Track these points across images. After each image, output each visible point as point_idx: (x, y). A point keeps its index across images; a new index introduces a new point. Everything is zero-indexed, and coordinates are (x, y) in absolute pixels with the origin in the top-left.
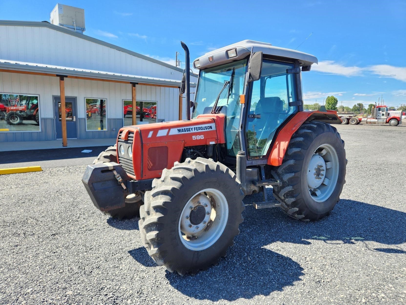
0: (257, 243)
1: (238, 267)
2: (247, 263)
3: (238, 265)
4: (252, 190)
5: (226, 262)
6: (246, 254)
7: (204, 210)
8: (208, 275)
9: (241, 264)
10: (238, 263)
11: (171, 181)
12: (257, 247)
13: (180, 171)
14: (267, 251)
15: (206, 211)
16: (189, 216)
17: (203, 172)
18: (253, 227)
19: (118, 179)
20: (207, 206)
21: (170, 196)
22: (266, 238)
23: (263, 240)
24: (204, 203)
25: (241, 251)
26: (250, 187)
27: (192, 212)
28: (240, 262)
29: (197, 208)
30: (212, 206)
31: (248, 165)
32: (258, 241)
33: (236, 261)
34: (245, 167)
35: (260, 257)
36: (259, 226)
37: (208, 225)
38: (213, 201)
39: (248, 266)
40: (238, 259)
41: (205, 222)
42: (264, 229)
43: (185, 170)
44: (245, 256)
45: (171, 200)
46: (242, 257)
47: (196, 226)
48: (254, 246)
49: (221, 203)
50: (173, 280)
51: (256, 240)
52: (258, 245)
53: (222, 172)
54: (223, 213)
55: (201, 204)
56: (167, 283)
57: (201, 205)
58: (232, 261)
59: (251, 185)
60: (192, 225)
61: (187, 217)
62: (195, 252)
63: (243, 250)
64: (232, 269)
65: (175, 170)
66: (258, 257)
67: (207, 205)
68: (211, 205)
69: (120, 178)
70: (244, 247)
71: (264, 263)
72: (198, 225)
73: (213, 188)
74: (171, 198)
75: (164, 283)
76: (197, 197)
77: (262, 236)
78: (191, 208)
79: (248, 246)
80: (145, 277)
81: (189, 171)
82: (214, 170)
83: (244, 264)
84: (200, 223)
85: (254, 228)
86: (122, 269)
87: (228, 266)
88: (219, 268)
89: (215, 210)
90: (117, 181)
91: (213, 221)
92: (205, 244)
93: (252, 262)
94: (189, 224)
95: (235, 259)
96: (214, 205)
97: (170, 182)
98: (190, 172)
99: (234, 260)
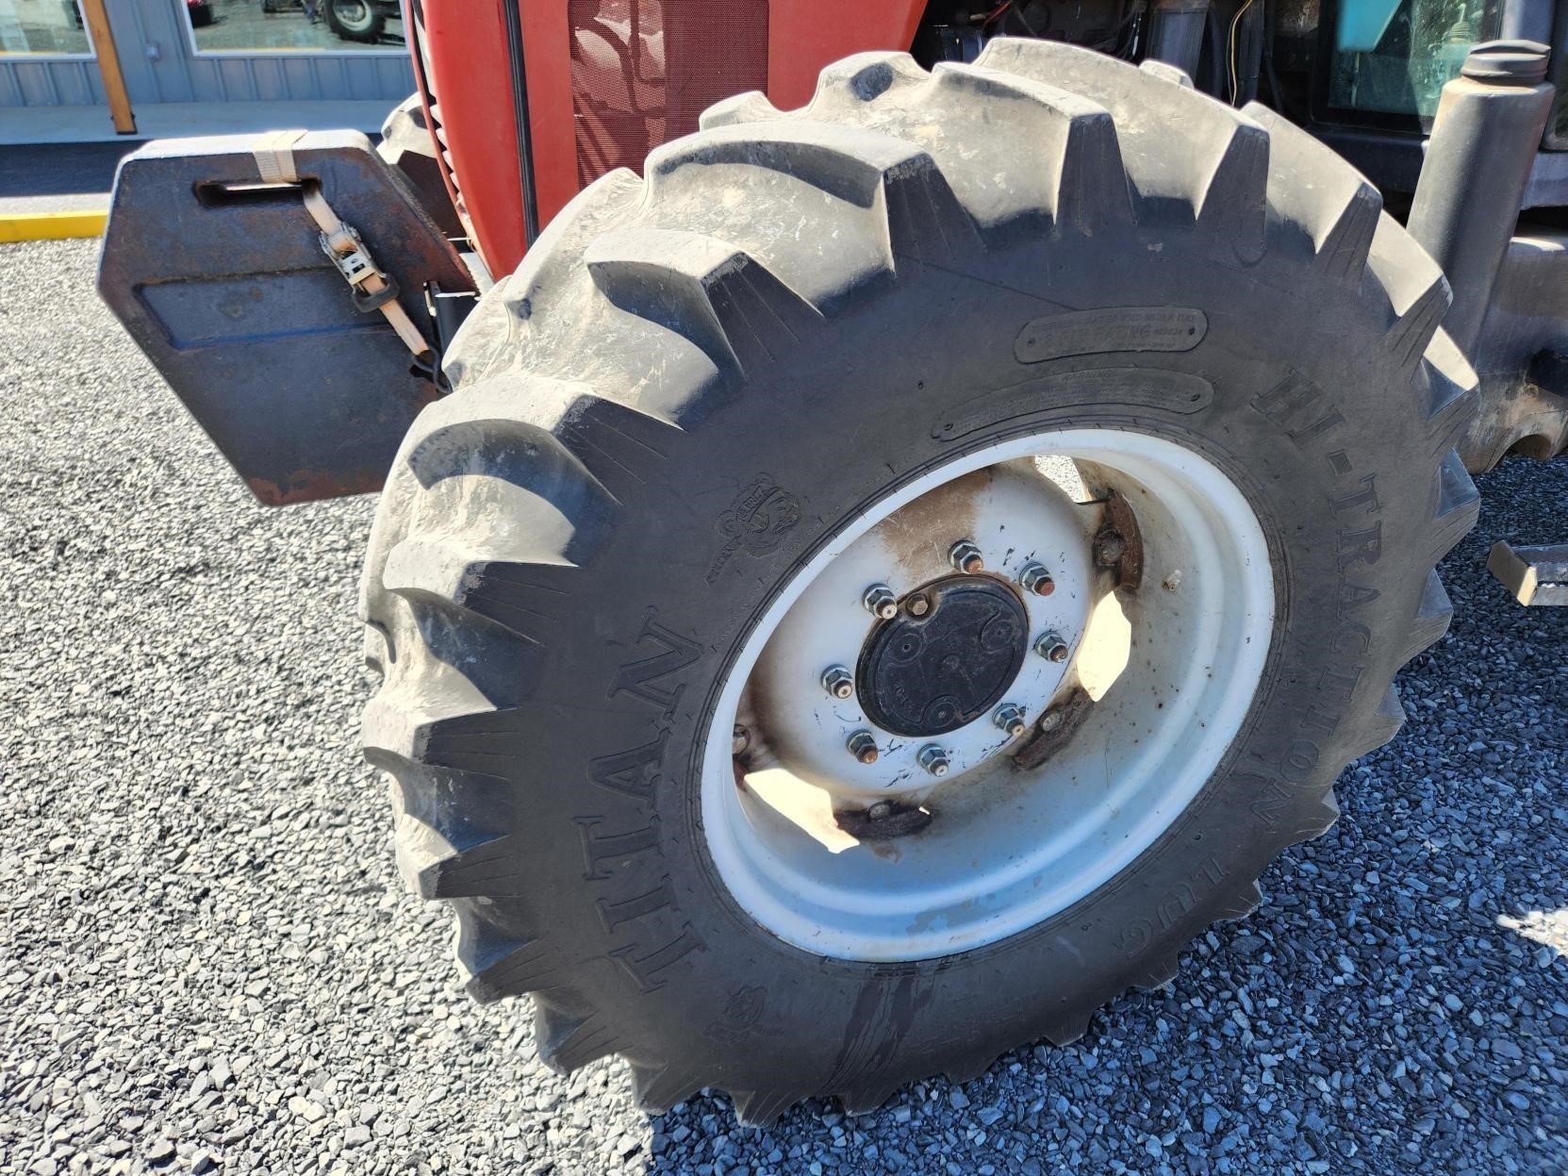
0: (1454, 860)
1: (1265, 1107)
2: (1350, 1079)
3: (1268, 1078)
4: (1510, 430)
5: (1162, 1024)
6: (1347, 964)
7: (1014, 621)
8: (981, 1139)
9: (1293, 1073)
10: (1269, 1060)
11: (597, 316)
12: (1454, 903)
13: (731, 197)
14: (1544, 963)
15: (1037, 625)
16: (851, 668)
17: (1030, 222)
18: (1422, 694)
19: (348, 265)
20: (1043, 584)
21: (560, 502)
22: (1537, 819)
23: (1503, 837)
24: (1018, 560)
25: (1308, 919)
26: (1501, 411)
27: (883, 631)
28: (1292, 1053)
29: (939, 597)
30: (1106, 578)
31: (1532, 200)
32: (1459, 843)
33: (1254, 1029)
34: (1509, 216)
35: (1477, 1018)
36: (1468, 691)
37: (1046, 725)
38: (1119, 537)
39: (1359, 1113)
40: (1273, 1002)
41: (1010, 719)
42: (1516, 730)
43: (790, 180)
44: (1338, 980)
45: (567, 554)
46: (1311, 986)
47: (922, 741)
48: (1424, 888)
49: (1196, 570)
50: (681, 1132)
51: (1441, 829)
52: (1459, 875)
53: (1293, 236)
54: (1203, 653)
55: (991, 563)
56: (629, 1155)
57: (988, 577)
58: (1218, 1024)
59: (1511, 394)
60: (882, 738)
61: (833, 680)
62: (884, 970)
63: (1325, 912)
64: (1211, 1121)
65: (675, 177)
66: (1456, 1017)
67: (1053, 575)
68: (1097, 564)
69: (361, 256)
70: (1332, 876)
71: (1514, 1099)
72: (946, 740)
73: (1134, 424)
74: (570, 529)
75: (606, 1147)
76: (954, 497)
77: (1491, 789)
78: (876, 597)
79: (1373, 878)
80: (504, 1030)
81: (828, 198)
82: (1186, 205)
83: (1323, 1085)
84: (957, 725)
85: (1425, 708)
86: (388, 918)
87: (1180, 1074)
88: (1093, 1074)
89: (1130, 611)
90: (341, 279)
91: (1096, 696)
92: (991, 896)
93: (1400, 1071)
94: (852, 727)
95: (1248, 1005)
96: (1128, 565)
97: (584, 322)
98: (846, 206)
99: (1238, 1015)
